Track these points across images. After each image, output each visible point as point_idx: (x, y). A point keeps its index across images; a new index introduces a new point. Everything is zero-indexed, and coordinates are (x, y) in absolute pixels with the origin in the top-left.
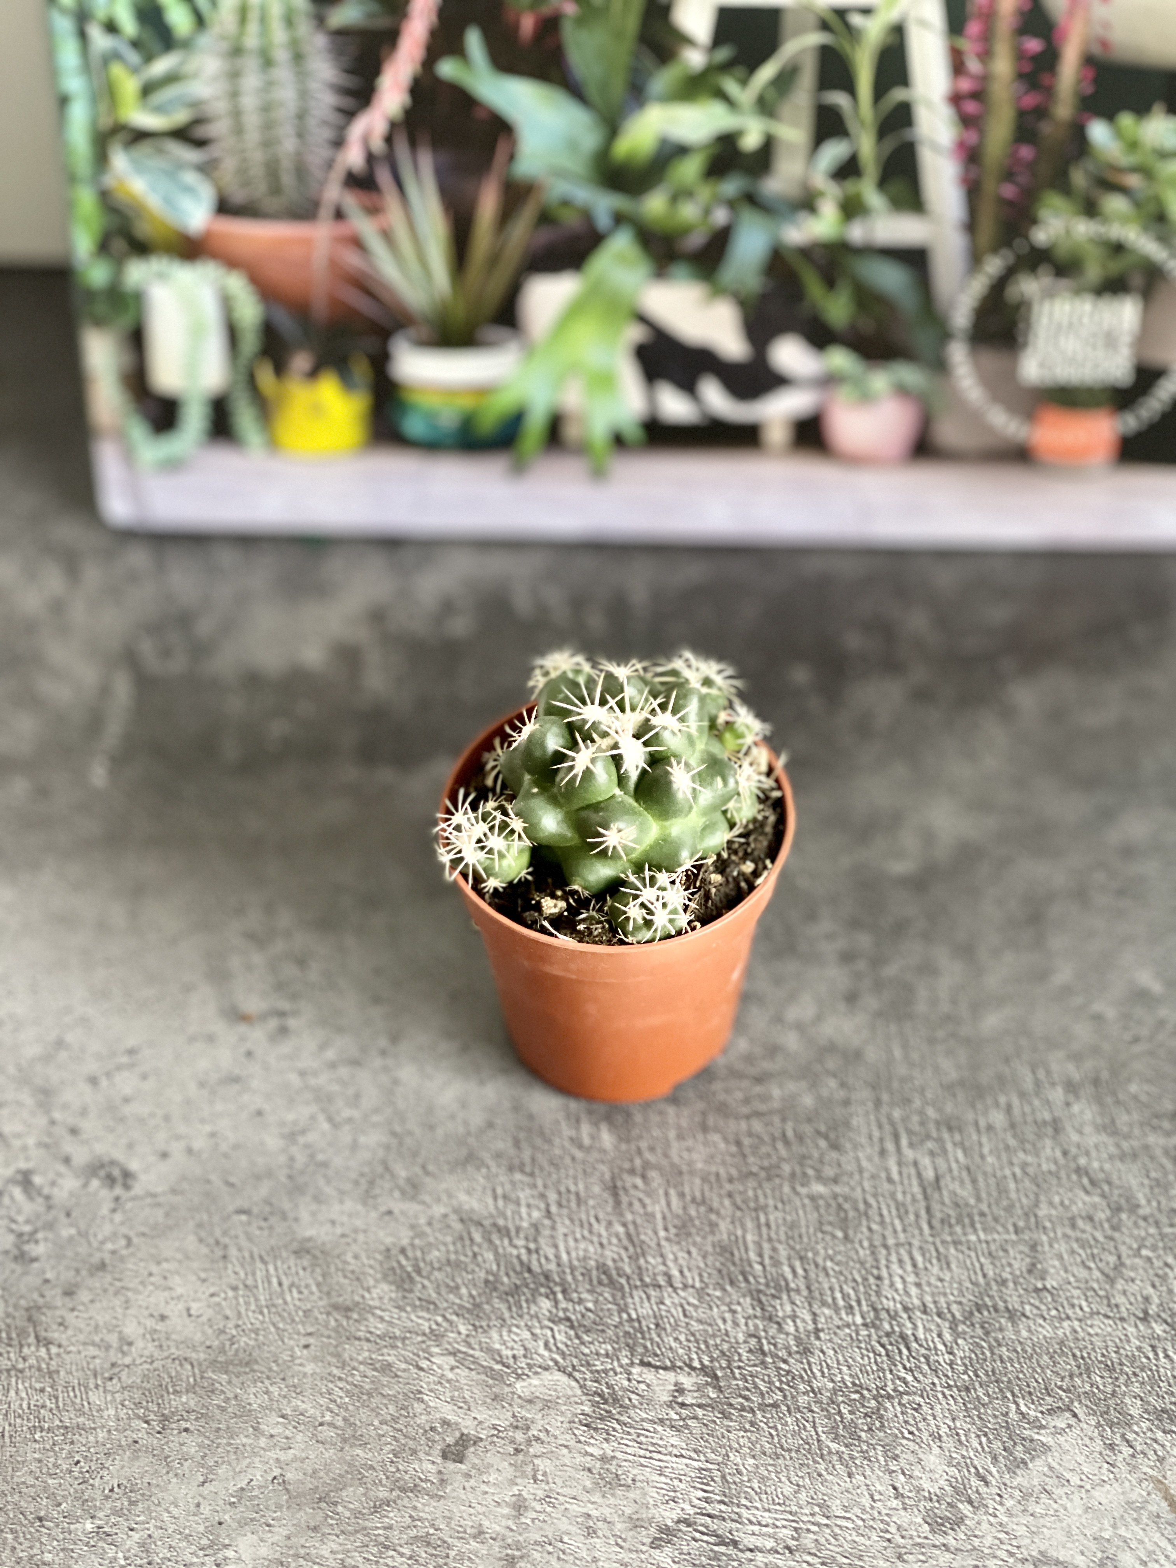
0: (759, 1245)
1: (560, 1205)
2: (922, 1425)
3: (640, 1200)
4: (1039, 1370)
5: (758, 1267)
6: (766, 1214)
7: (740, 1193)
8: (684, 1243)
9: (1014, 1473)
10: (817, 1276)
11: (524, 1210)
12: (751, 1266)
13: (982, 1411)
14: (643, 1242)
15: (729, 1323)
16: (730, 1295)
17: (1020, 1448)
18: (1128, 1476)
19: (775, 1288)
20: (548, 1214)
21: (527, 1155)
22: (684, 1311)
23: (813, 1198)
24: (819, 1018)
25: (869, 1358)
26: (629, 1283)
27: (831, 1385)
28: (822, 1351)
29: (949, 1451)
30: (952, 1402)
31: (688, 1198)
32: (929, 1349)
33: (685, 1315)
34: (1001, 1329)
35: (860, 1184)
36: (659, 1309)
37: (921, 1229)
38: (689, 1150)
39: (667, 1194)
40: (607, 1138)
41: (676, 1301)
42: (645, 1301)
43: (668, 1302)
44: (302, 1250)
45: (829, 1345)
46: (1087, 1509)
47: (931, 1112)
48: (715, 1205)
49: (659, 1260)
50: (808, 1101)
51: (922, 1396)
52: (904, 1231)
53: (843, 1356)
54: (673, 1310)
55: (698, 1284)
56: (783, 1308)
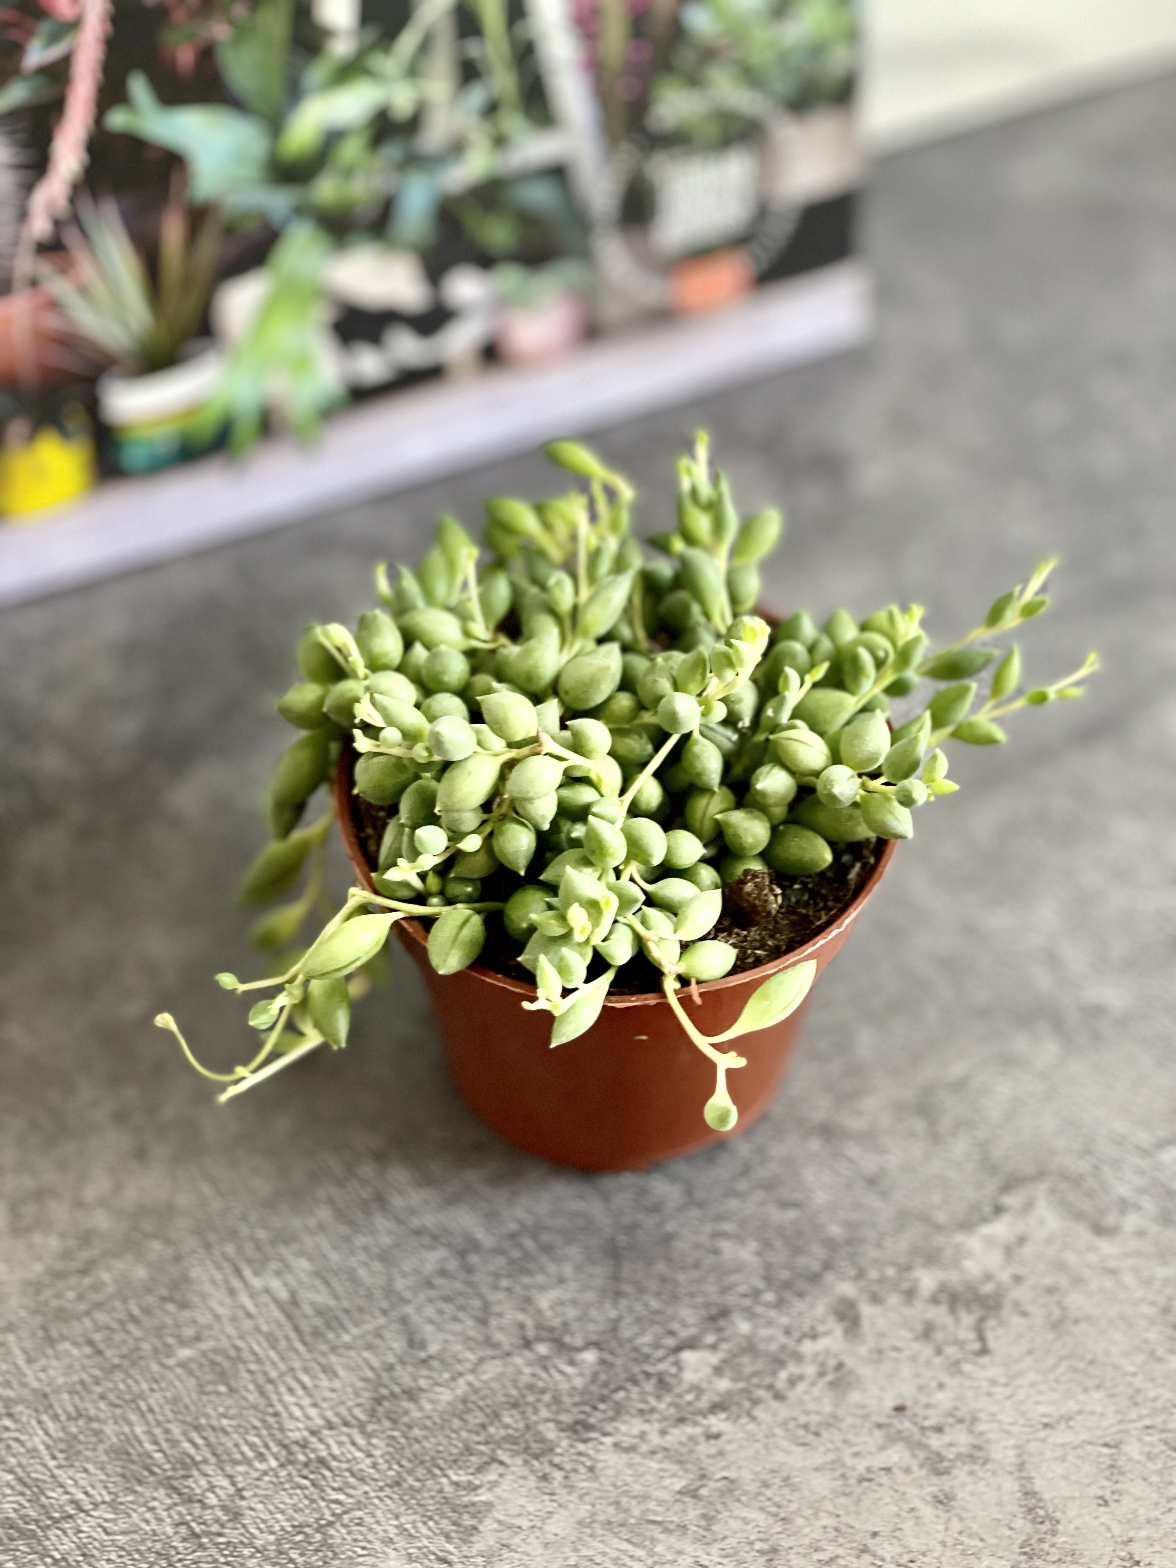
0: (150, 1433)
2: (370, 1537)
3: (17, 1440)
4: (454, 1435)
5: (158, 1456)
6: (144, 1400)
7: (111, 1390)
8: (77, 1464)
9: (471, 1542)
10: (217, 1438)
12: (151, 1457)
13: (419, 1497)
14: (37, 1480)
15: (153, 1522)
16: (142, 1495)
17: (466, 1516)
18: (570, 1498)
19: (183, 1469)
22: (105, 1530)
23: (182, 1365)
24: (118, 1187)
25: (297, 1495)
26: (39, 1527)
27: (272, 1538)
28: (252, 1509)
29: (405, 1549)
30: (388, 1501)
31: (63, 1418)
32: (348, 1461)
33: (108, 1534)
34: (406, 1412)
35: (224, 1332)
36: (79, 1538)
37: (295, 1350)
38: (44, 1370)
39: (40, 1422)
41: (93, 1522)
42: (63, 1537)
43: (85, 1528)
45: (256, 1499)
46: (546, 1545)
47: (262, 1234)
48: (92, 1412)
49: (60, 1490)
50: (141, 1273)
51: (360, 1509)
52: (283, 1359)
53: (273, 1504)
54: (94, 1535)
55: (108, 1498)
56: (198, 1484)
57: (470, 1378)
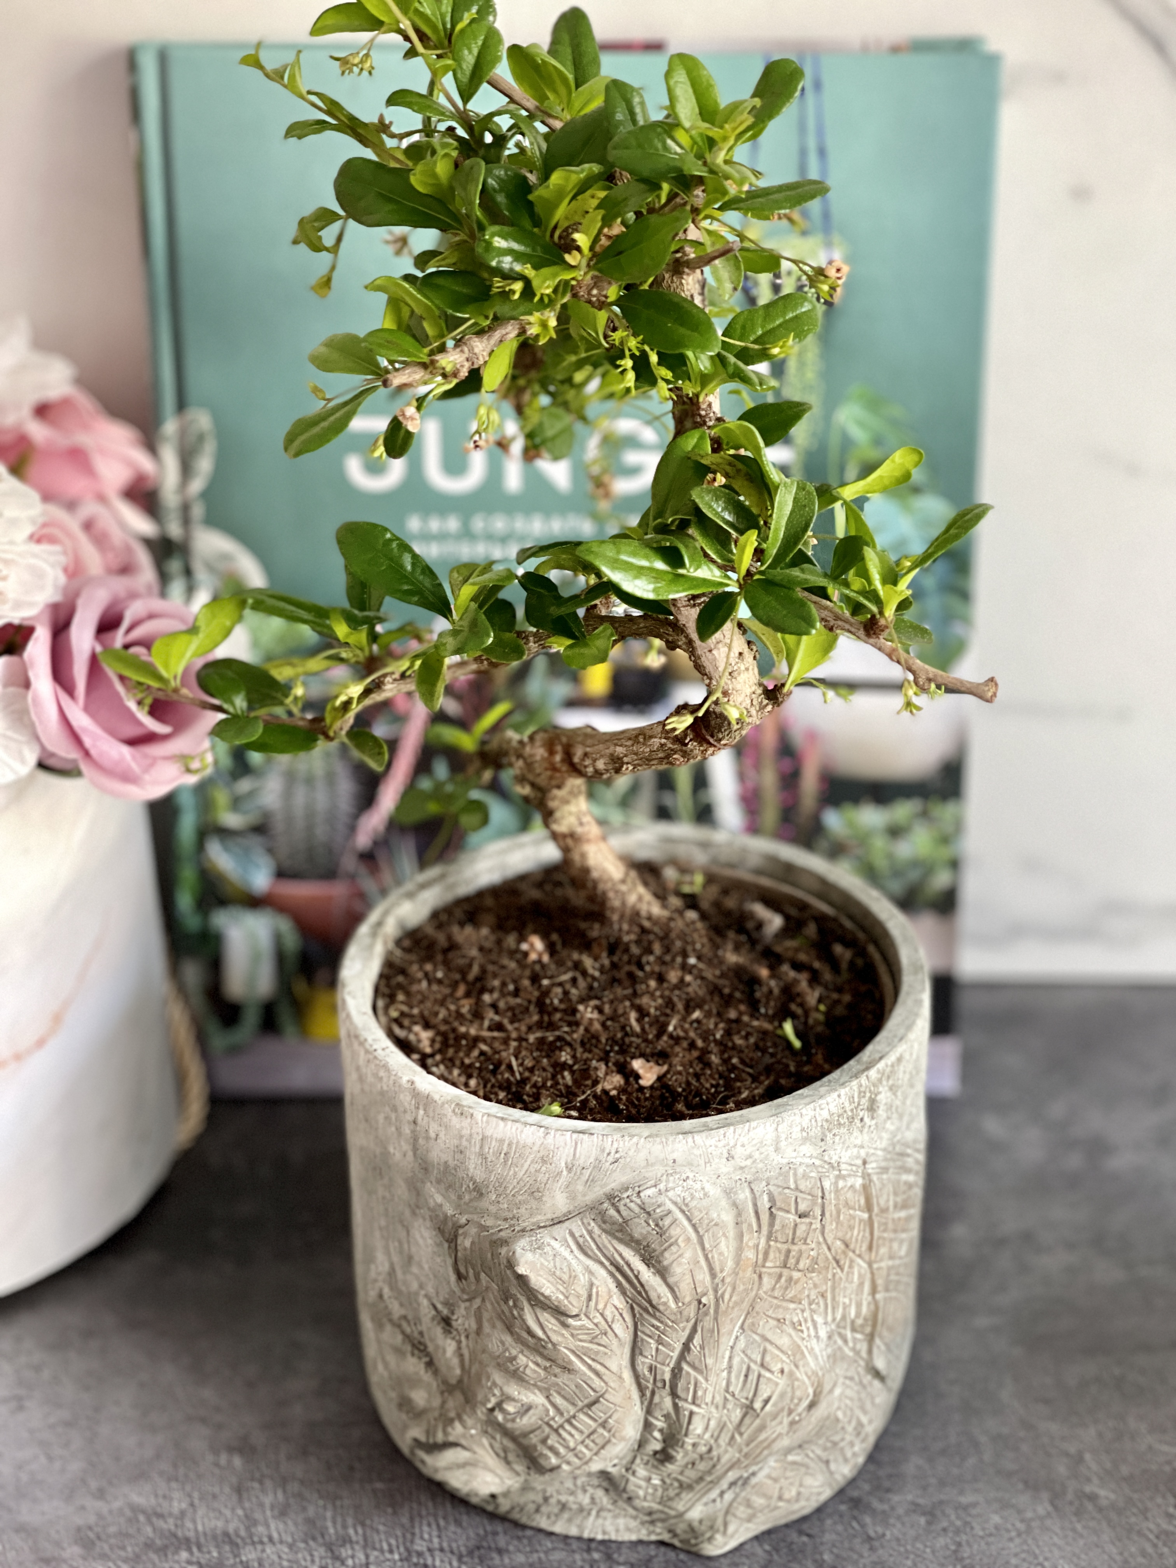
1: (201, 1499)
5: (332, 1531)
8: (283, 1519)
10: (371, 1533)
11: (175, 1504)
12: (327, 1529)
14: (255, 1519)
16: (311, 1546)
19: (342, 1541)
20: (192, 1505)
21: (182, 1471)
22: (279, 1556)
26: (242, 1542)
31: (289, 1493)
33: (279, 1558)
34: (492, 1559)
36: (262, 1555)
38: (293, 1466)
39: (274, 1491)
40: (237, 1461)
41: (274, 1549)
42: (253, 1551)
43: (268, 1551)
44: (21, 1529)
48: (307, 1496)
49: (265, 1528)
54: (271, 1556)
55: (290, 1540)
56: (345, 1552)
57: (542, 1555)
